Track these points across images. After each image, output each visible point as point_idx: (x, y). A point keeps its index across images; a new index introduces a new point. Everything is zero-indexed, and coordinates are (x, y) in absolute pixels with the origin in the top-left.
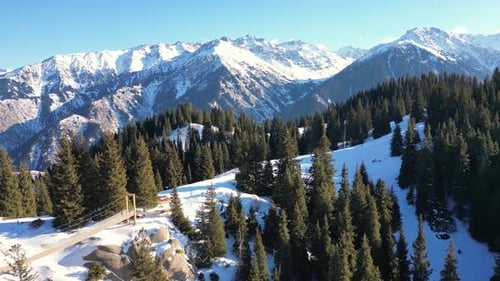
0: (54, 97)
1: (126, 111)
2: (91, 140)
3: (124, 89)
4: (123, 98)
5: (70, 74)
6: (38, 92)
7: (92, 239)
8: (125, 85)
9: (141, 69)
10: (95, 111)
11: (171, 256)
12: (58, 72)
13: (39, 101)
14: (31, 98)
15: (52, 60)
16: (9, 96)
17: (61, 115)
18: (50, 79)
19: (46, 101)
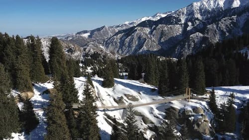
0: (190, 24)
1: (225, 30)
2: (203, 45)
3: (226, 18)
4: (224, 23)
5: (198, 11)
6: (183, 22)
7: (170, 102)
8: (227, 16)
9: (238, 6)
10: (208, 31)
11: (201, 122)
12: (193, 11)
13: (183, 25)
14: (180, 24)
15: (192, 5)
16: (171, 23)
17: (192, 32)
18: (189, 15)
19: (186, 25)
